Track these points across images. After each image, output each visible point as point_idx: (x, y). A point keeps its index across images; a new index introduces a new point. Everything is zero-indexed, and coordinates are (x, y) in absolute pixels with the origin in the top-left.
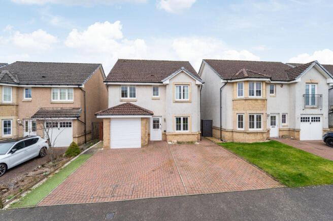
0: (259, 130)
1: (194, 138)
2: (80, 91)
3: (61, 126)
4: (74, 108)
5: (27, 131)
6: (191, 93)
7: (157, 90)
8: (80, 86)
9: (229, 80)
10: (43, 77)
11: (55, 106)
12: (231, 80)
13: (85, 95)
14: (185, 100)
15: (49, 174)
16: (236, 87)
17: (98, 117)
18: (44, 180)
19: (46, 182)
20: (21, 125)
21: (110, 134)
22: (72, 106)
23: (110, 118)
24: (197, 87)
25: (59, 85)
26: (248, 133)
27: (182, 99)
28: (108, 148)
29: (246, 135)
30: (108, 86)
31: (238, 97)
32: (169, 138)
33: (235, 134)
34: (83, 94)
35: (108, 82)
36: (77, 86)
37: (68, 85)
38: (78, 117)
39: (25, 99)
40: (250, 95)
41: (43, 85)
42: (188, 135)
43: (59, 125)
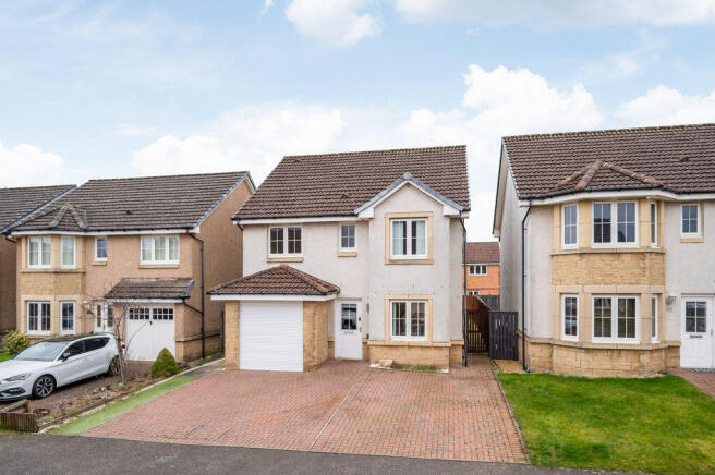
0: (626, 341)
1: (440, 358)
2: (191, 240)
3: (155, 318)
4: (180, 279)
5: (99, 325)
6: (431, 239)
7: (352, 233)
8: (191, 231)
9: (535, 198)
10: (128, 213)
11: (146, 274)
12: (542, 198)
13: (202, 250)
14: (418, 256)
15: (112, 400)
16: (559, 218)
17: (214, 298)
18: (100, 408)
19: (103, 410)
20: (89, 312)
21: (238, 337)
22: (177, 274)
23: (238, 302)
24: (448, 221)
25: (152, 229)
26: (588, 350)
27: (409, 256)
28: (234, 367)
29: (582, 355)
30: (242, 228)
31: (566, 247)
32: (375, 353)
33: (557, 353)
34: (198, 247)
35: (240, 219)
36: (184, 231)
37: (167, 229)
38: (183, 298)
39: (98, 260)
40: (597, 240)
41: (125, 230)
42: (422, 347)
43: (151, 314)
